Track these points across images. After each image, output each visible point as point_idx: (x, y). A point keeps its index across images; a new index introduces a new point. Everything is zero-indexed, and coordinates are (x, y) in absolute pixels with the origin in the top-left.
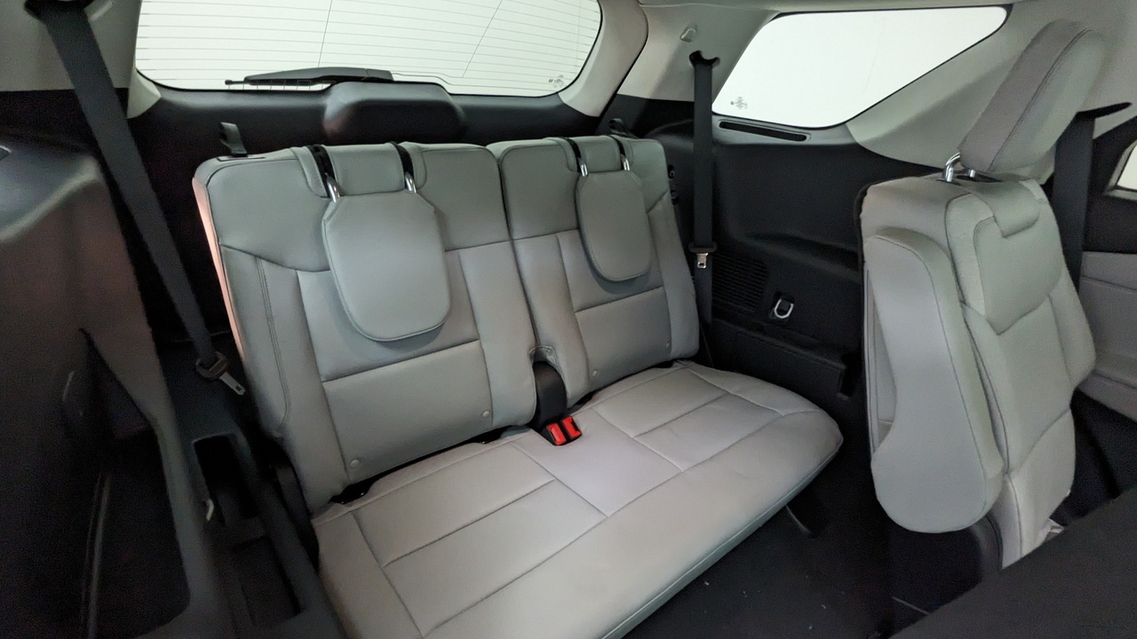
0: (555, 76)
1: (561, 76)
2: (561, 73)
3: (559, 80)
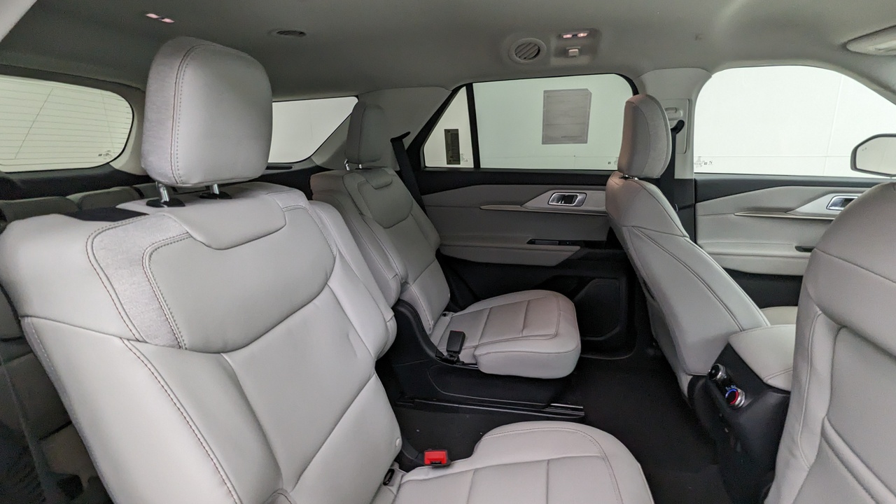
0: (104, 152)
1: (109, 151)
2: (109, 149)
3: (107, 154)
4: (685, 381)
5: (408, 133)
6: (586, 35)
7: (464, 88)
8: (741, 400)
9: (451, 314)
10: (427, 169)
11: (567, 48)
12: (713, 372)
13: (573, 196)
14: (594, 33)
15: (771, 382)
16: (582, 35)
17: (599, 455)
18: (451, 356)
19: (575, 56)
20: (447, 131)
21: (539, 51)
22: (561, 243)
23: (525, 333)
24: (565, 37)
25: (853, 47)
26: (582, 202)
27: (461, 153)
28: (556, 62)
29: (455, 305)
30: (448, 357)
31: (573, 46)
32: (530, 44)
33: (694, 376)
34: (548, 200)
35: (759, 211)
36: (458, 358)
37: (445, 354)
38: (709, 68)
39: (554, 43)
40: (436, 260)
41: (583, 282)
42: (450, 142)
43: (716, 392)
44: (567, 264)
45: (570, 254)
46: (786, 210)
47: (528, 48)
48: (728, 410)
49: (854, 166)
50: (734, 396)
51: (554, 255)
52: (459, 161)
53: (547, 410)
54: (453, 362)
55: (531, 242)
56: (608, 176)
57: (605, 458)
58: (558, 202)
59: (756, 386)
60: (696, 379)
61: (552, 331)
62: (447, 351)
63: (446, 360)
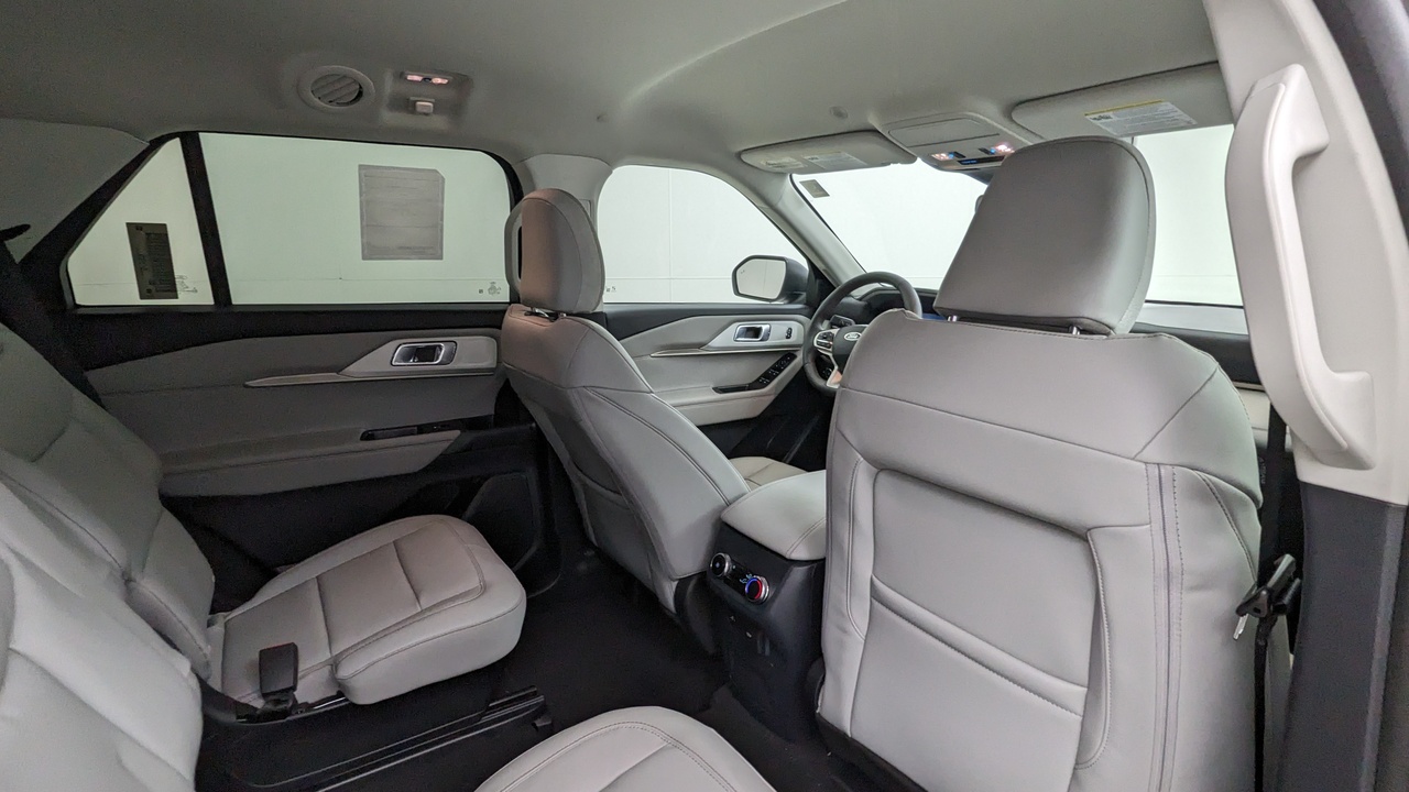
4: (668, 592)
5: (23, 229)
6: (445, 81)
7: (176, 143)
8: (765, 591)
9: (221, 617)
10: (80, 311)
11: (412, 98)
12: (718, 565)
13: (435, 347)
14: (461, 83)
15: (795, 556)
16: (438, 80)
17: (665, 744)
18: (278, 702)
19: (426, 114)
20: (135, 229)
21: (360, 94)
22: (422, 429)
23: (426, 602)
24: (410, 78)
25: (746, 158)
26: (450, 357)
27: (177, 273)
28: (389, 117)
29: (228, 595)
30: (270, 707)
31: (426, 97)
32: (345, 77)
33: (680, 580)
34: (387, 358)
35: (676, 349)
36: (295, 701)
37: (259, 704)
38: (610, 161)
39: (389, 86)
40: (167, 512)
41: (470, 488)
42: (143, 251)
43: (728, 591)
44: (442, 463)
45: (446, 445)
46: (700, 346)
47: (338, 86)
48: (753, 608)
49: (737, 292)
50: (756, 587)
51: (413, 454)
52: (176, 291)
53: (485, 719)
54: (285, 713)
55: (368, 436)
56: (504, 312)
57: (677, 743)
58: (408, 360)
59: (776, 564)
60: (683, 583)
61: (474, 583)
62: (265, 696)
63: (268, 716)
